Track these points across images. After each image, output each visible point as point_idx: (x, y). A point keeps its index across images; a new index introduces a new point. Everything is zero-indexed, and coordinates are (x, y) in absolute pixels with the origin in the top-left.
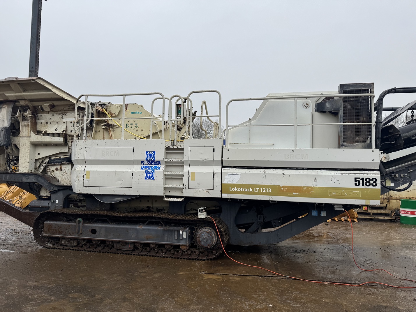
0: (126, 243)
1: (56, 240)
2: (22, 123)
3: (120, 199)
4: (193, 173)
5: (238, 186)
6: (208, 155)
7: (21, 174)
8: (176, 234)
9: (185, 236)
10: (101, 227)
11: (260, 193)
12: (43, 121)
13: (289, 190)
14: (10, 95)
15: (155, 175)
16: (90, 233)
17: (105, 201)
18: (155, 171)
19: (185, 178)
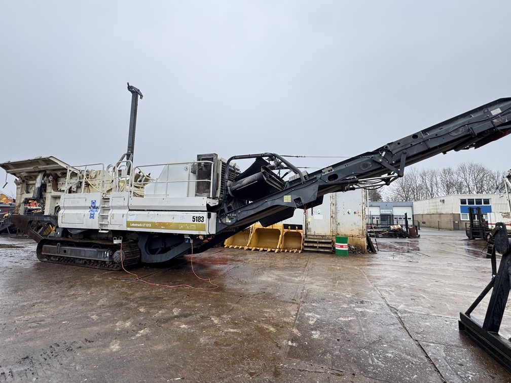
0: (80, 259)
1: (49, 257)
2: (48, 184)
3: (79, 231)
4: (113, 214)
5: (135, 222)
6: (121, 203)
7: (45, 216)
8: (103, 254)
9: (108, 255)
10: (68, 249)
11: (145, 227)
12: (61, 183)
13: (160, 225)
14: (41, 167)
15: (95, 215)
16: (63, 252)
17: (72, 232)
18: (95, 213)
19: (109, 218)
